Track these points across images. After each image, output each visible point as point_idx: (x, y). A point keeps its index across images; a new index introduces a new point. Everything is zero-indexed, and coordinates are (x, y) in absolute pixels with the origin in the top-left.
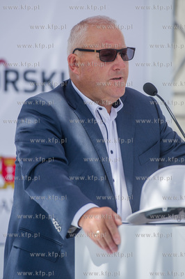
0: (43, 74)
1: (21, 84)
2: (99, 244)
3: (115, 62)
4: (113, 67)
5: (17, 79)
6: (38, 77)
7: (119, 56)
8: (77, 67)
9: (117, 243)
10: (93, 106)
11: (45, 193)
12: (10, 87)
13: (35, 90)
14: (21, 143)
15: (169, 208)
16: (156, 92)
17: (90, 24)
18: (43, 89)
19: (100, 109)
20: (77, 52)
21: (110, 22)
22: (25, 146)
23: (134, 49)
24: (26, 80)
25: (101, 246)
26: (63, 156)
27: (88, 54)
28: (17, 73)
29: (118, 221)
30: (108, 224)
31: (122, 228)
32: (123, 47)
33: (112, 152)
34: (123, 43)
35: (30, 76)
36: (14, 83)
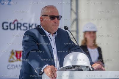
0: (29, 24)
1: (22, 28)
2: (50, 77)
3: (55, 20)
4: (54, 22)
5: (21, 26)
6: (28, 25)
7: (56, 18)
8: (43, 21)
9: (56, 77)
10: (48, 34)
11: (32, 61)
12: (19, 29)
13: (27, 29)
14: (24, 45)
15: (72, 66)
16: (68, 29)
17: (47, 7)
18: (29, 29)
19: (50, 35)
20: (43, 16)
21: (54, 7)
22: (25, 46)
23: (61, 16)
24: (24, 26)
25: (50, 78)
26: (38, 49)
27: (46, 17)
28: (21, 24)
29: (56, 70)
30: (53, 71)
31: (57, 72)
32: (58, 15)
33: (53, 48)
34: (58, 14)
35: (25, 25)
36: (20, 27)
